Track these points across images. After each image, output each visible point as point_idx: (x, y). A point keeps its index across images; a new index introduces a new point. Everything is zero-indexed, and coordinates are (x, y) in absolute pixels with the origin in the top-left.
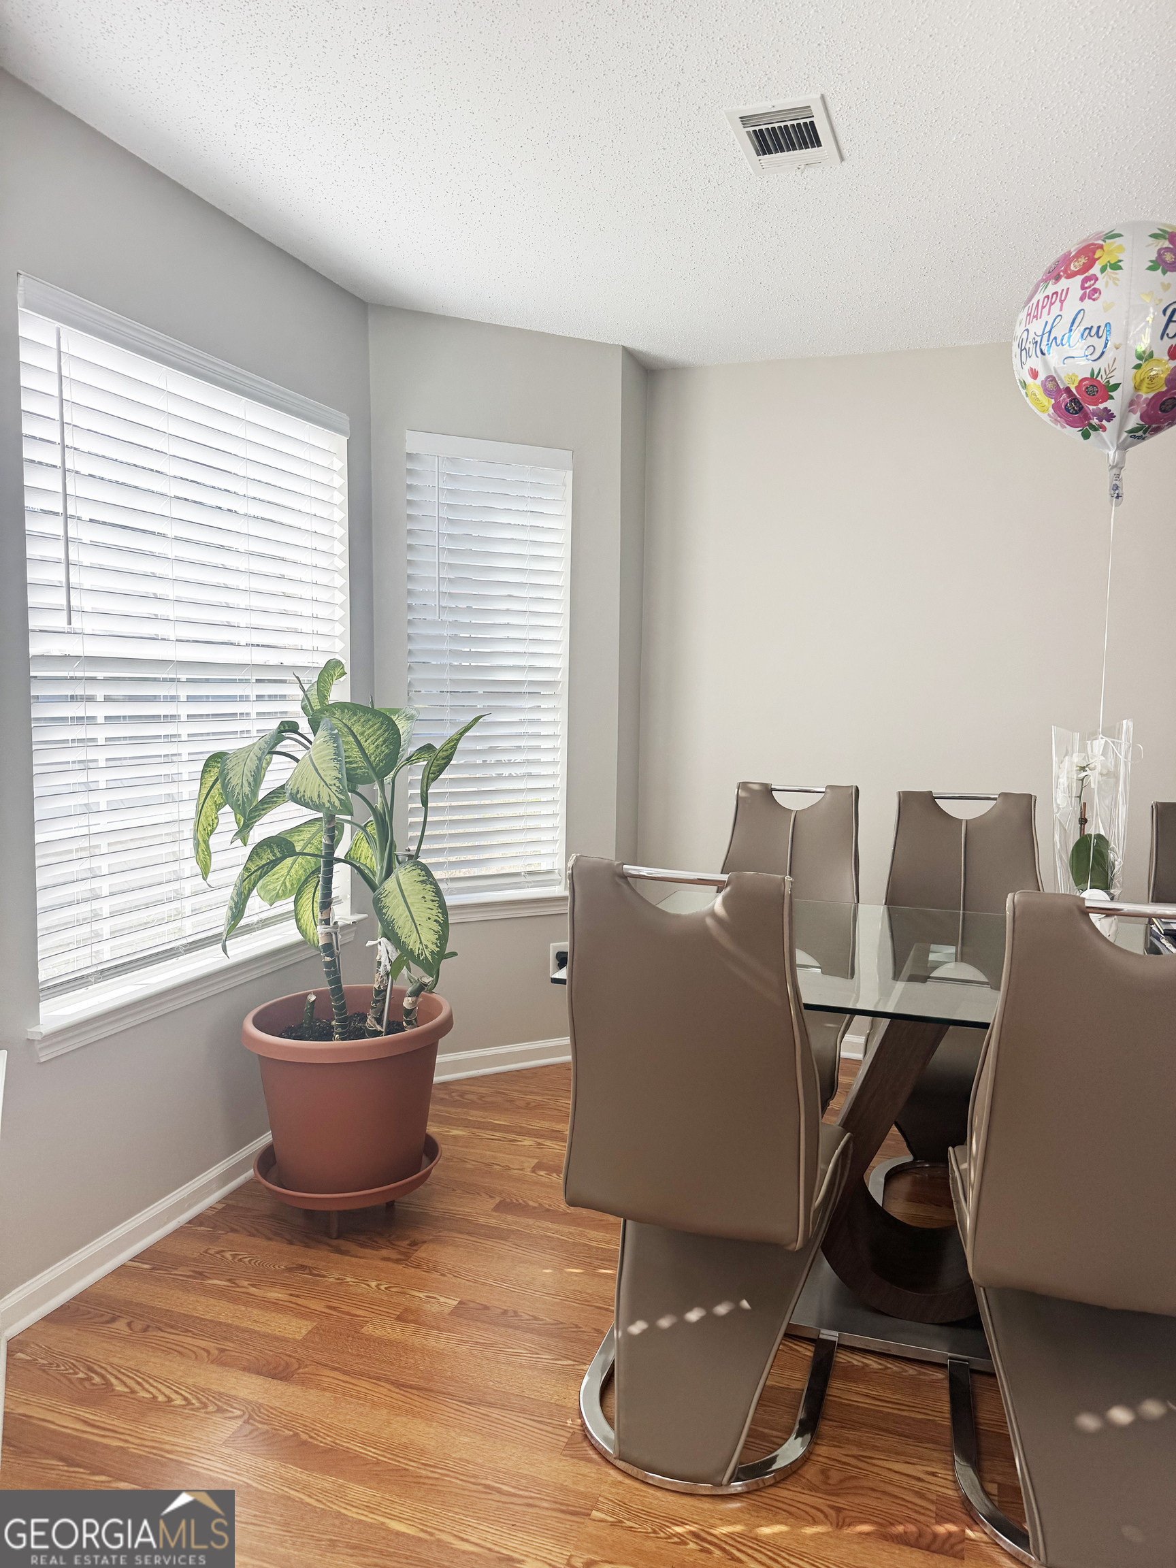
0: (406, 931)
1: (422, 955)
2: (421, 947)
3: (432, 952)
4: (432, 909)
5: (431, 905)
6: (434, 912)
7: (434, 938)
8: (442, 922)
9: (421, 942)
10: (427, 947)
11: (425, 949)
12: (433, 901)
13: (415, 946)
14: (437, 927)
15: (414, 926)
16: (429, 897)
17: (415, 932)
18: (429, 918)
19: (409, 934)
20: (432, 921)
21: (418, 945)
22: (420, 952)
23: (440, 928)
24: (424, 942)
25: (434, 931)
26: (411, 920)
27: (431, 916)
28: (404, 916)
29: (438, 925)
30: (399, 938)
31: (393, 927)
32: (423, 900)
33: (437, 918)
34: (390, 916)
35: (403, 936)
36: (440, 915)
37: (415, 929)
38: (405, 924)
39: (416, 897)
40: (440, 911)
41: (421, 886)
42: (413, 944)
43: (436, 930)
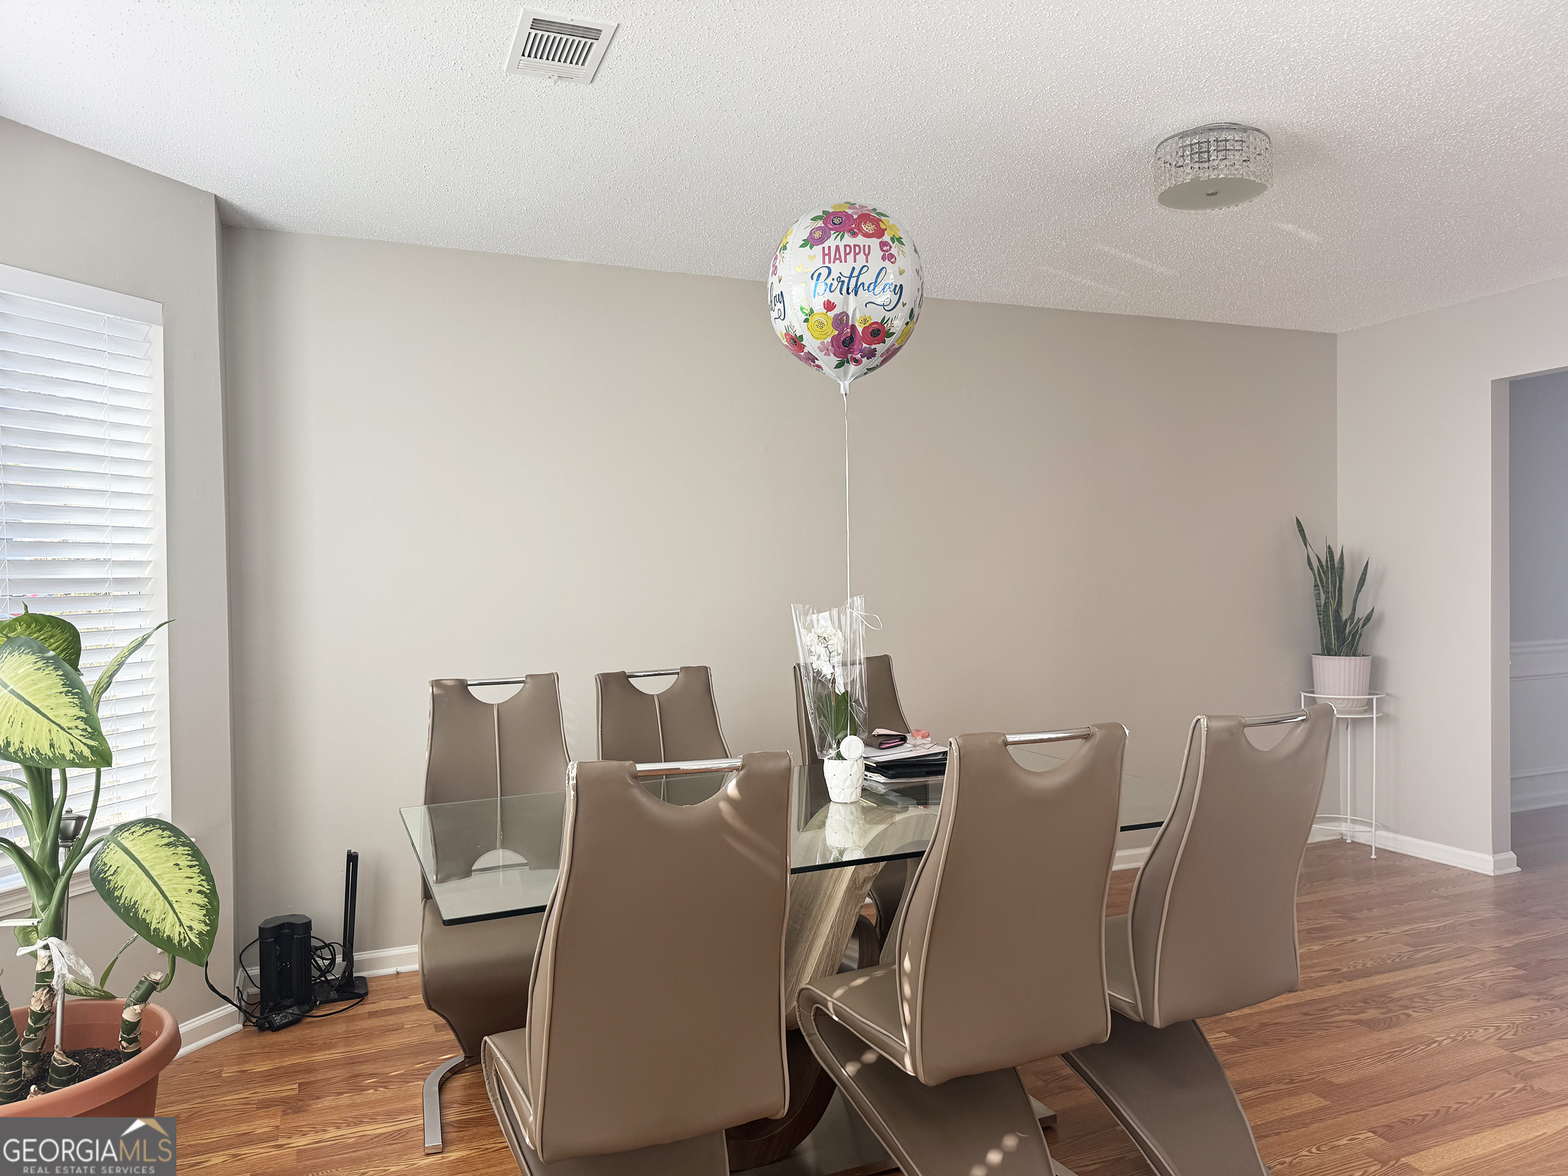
0: (157, 913)
1: (185, 940)
2: (182, 931)
3: (200, 934)
4: (192, 878)
5: (189, 872)
6: (196, 881)
7: (200, 914)
8: (208, 891)
9: (181, 924)
10: (191, 928)
11: (189, 933)
12: (191, 867)
13: (172, 931)
14: (202, 900)
15: (167, 905)
16: (184, 862)
17: (171, 912)
18: (190, 890)
19: (163, 916)
20: (194, 893)
21: (178, 928)
22: (182, 937)
23: (206, 900)
24: (186, 923)
25: (198, 905)
26: (162, 898)
27: (191, 887)
28: (151, 894)
29: (203, 896)
30: (148, 926)
31: (136, 913)
32: (177, 868)
33: (201, 888)
34: (129, 899)
35: (154, 922)
36: (204, 883)
37: (170, 908)
38: (154, 905)
39: (165, 865)
40: (203, 878)
41: (169, 851)
42: (171, 929)
43: (201, 902)
